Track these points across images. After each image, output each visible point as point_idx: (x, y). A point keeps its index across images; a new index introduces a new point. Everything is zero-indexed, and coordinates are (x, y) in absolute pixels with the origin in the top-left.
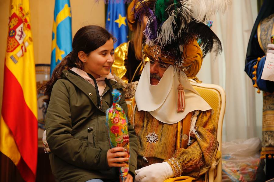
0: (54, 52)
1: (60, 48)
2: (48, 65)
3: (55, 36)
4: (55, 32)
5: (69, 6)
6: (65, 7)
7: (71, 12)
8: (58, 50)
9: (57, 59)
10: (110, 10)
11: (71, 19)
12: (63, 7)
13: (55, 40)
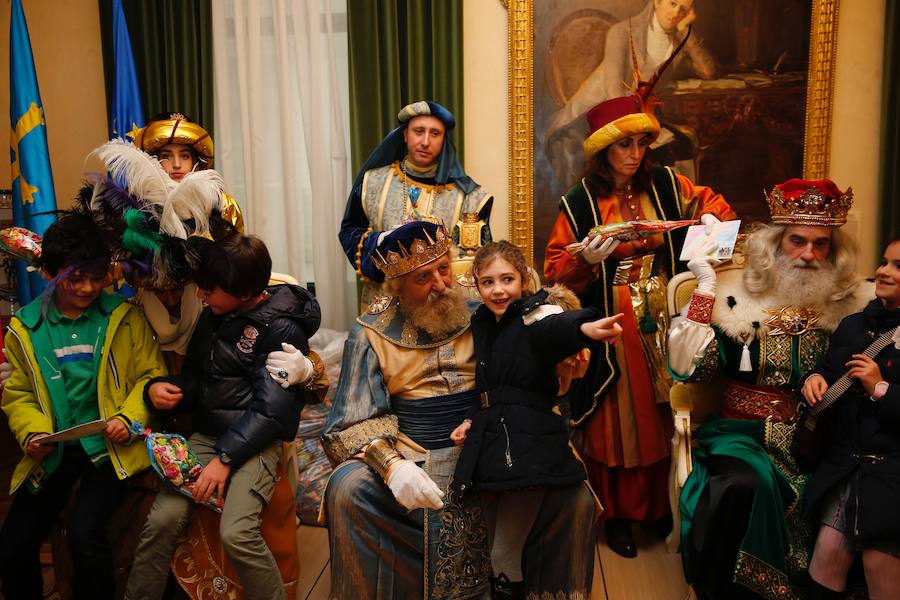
0: (17, 184)
1: (28, 183)
2: (7, 192)
3: (17, 156)
4: (16, 149)
5: (40, 105)
6: (31, 109)
7: (43, 116)
8: (26, 184)
9: (24, 201)
10: (116, 116)
11: (44, 129)
12: (28, 109)
13: (16, 163)
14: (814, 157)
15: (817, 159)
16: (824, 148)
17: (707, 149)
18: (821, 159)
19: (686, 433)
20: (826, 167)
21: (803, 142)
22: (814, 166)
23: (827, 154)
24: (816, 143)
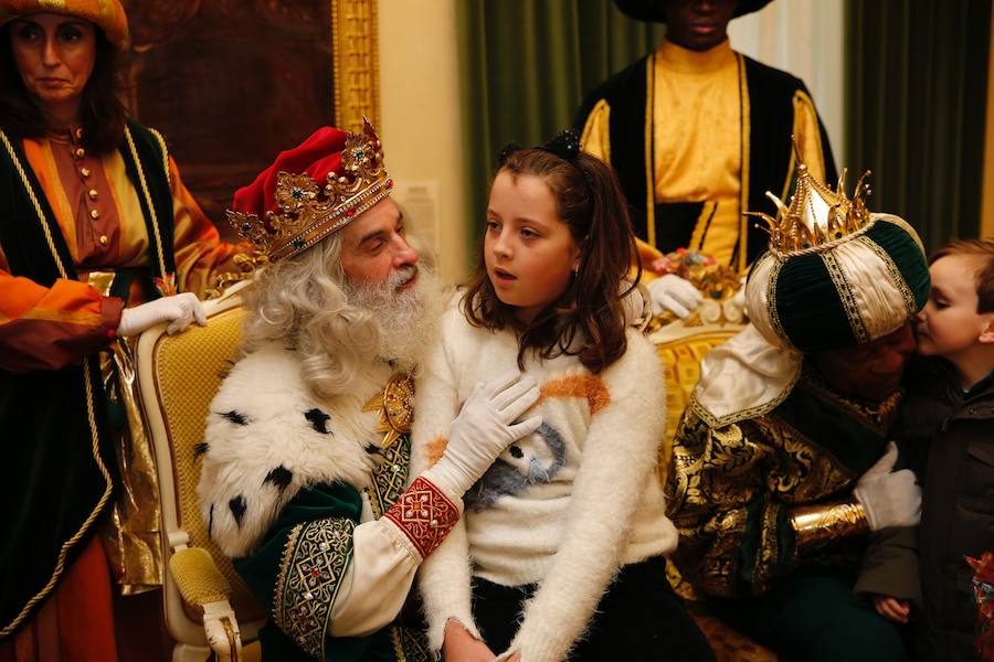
14: (353, 77)
15: (357, 81)
16: (367, 59)
17: (146, 52)
18: (365, 81)
19: (233, 646)
20: (374, 96)
21: (332, 46)
22: (353, 94)
23: (373, 73)
24: (352, 51)
